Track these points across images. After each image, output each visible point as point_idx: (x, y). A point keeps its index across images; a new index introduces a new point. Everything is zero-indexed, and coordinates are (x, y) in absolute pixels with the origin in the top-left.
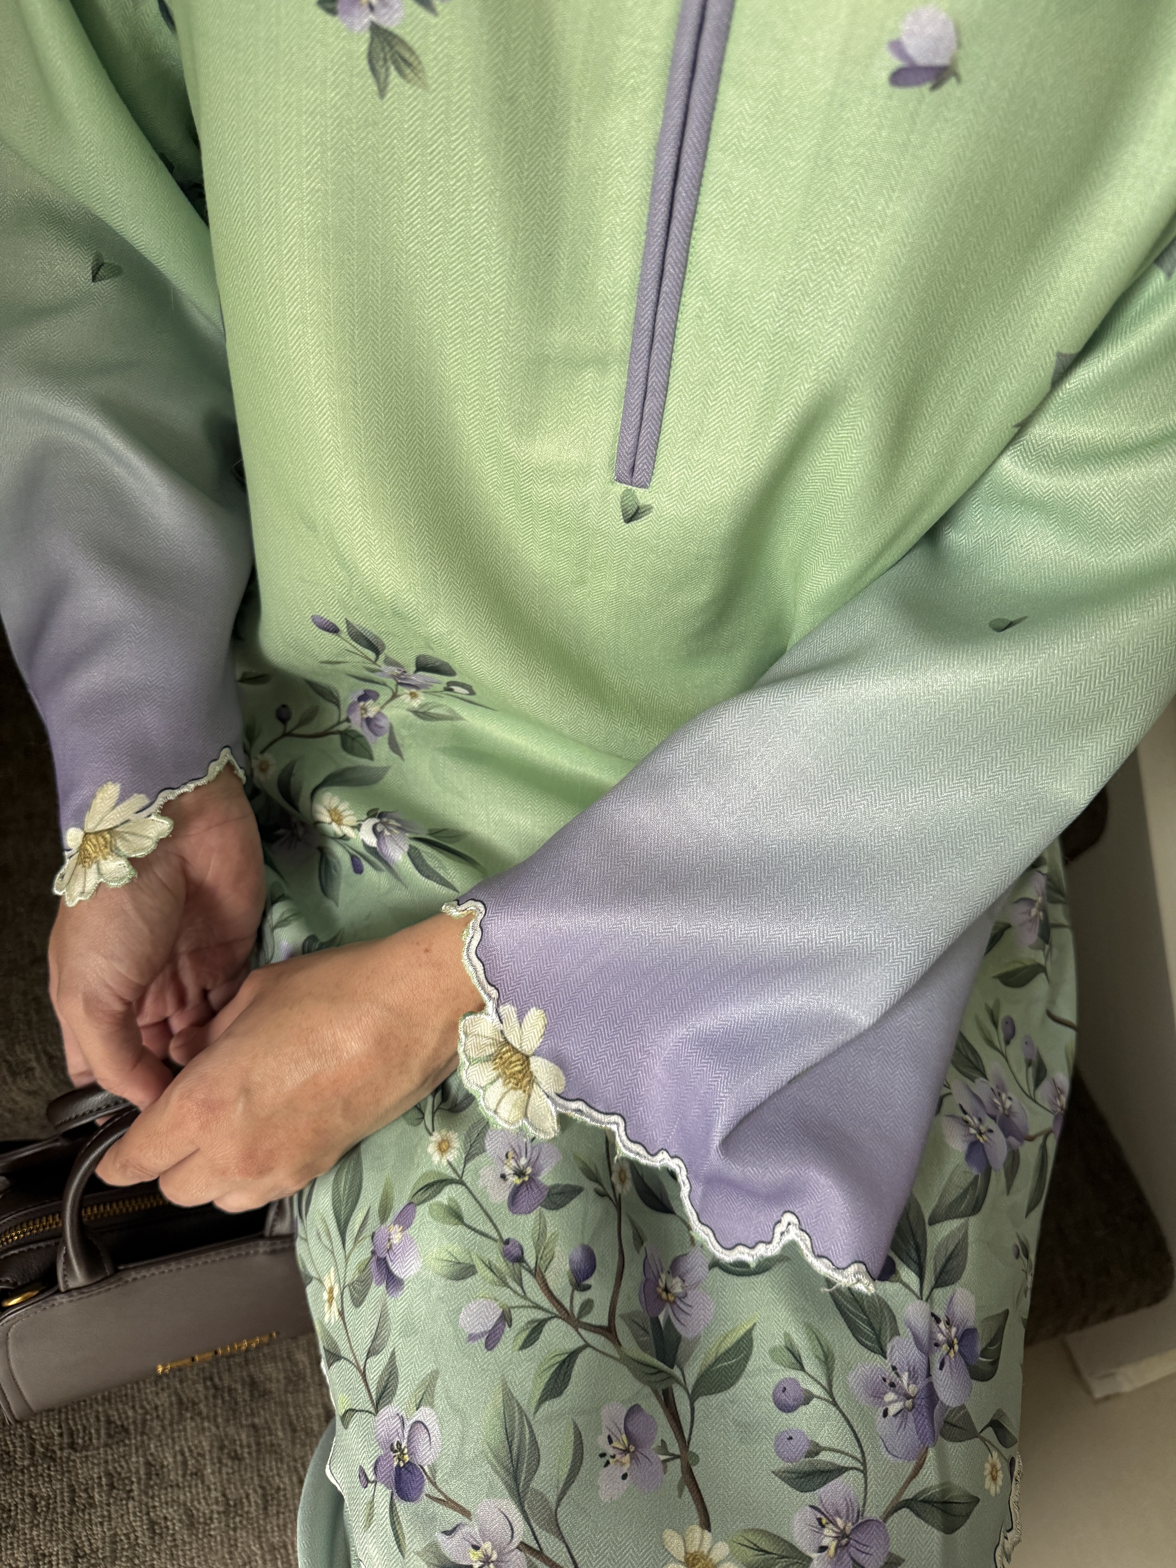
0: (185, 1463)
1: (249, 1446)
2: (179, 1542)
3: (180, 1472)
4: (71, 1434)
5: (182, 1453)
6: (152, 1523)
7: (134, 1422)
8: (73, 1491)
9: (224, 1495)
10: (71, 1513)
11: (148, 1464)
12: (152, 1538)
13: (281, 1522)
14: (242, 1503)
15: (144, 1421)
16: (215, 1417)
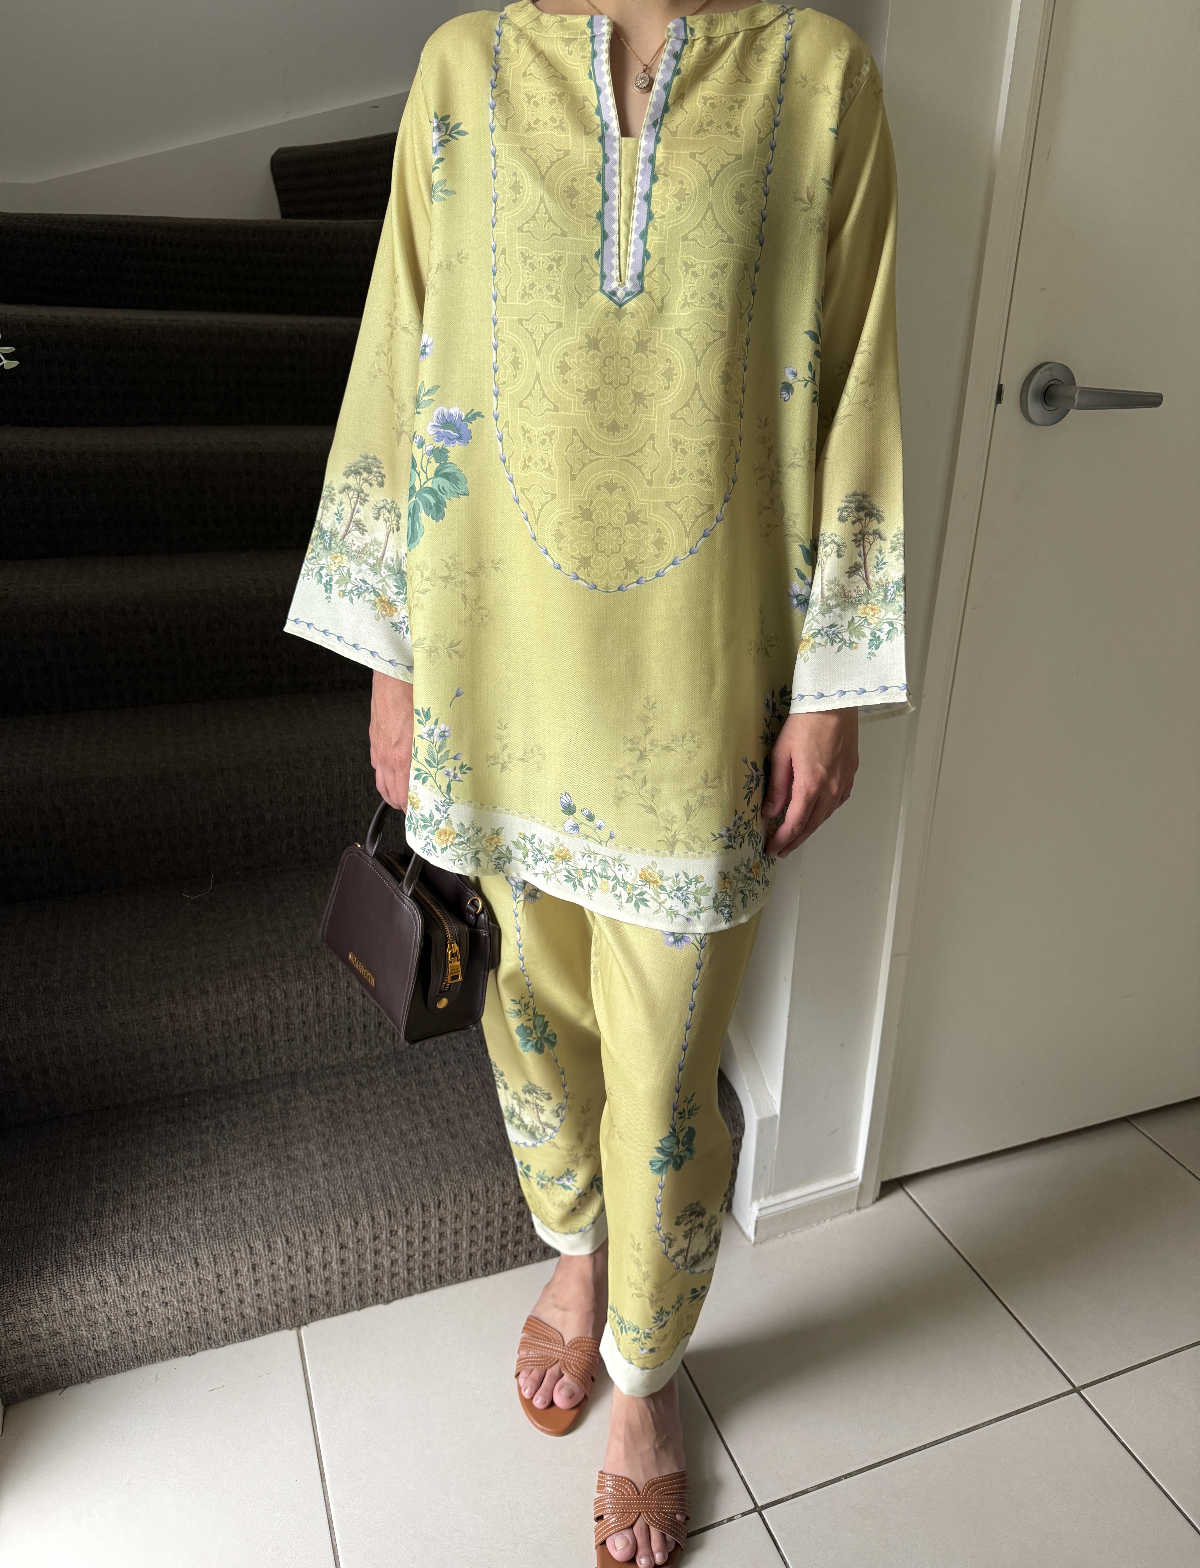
0: (256, 1182)
1: (287, 1174)
2: (253, 1205)
3: (254, 1183)
4: (203, 1175)
5: (255, 1178)
6: (241, 1200)
7: (233, 1169)
8: (204, 1192)
9: (274, 1189)
10: (203, 1197)
11: (239, 1183)
12: (242, 1203)
13: (301, 1197)
14: (283, 1192)
15: (237, 1170)
16: (271, 1167)
